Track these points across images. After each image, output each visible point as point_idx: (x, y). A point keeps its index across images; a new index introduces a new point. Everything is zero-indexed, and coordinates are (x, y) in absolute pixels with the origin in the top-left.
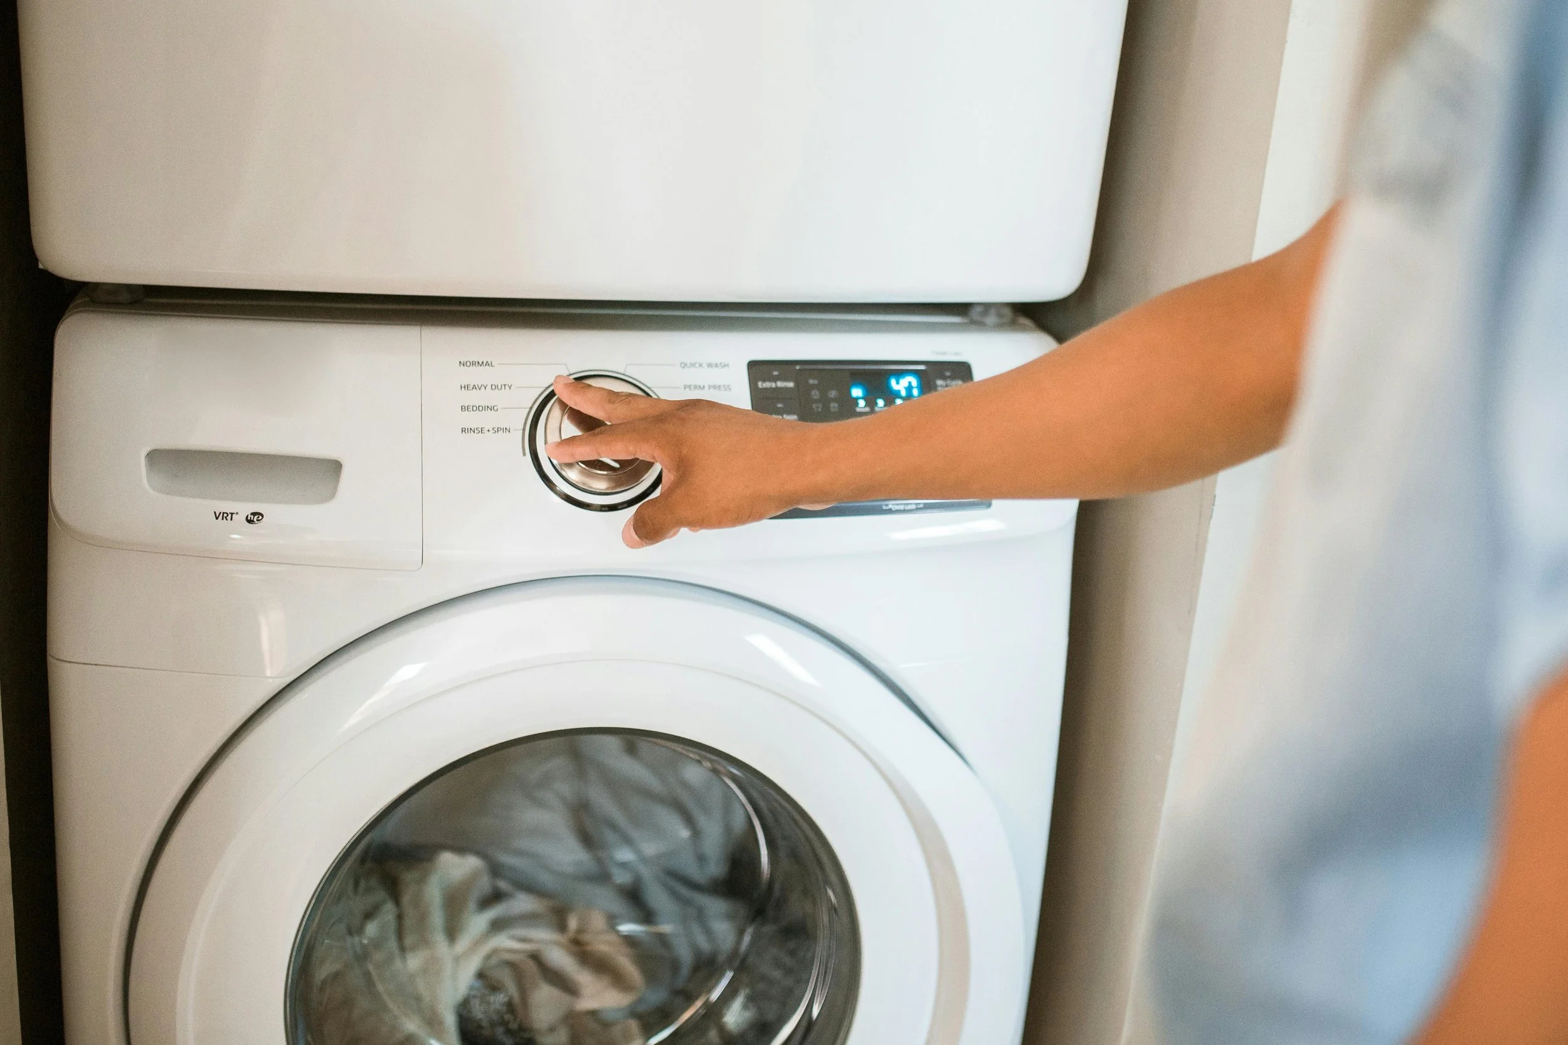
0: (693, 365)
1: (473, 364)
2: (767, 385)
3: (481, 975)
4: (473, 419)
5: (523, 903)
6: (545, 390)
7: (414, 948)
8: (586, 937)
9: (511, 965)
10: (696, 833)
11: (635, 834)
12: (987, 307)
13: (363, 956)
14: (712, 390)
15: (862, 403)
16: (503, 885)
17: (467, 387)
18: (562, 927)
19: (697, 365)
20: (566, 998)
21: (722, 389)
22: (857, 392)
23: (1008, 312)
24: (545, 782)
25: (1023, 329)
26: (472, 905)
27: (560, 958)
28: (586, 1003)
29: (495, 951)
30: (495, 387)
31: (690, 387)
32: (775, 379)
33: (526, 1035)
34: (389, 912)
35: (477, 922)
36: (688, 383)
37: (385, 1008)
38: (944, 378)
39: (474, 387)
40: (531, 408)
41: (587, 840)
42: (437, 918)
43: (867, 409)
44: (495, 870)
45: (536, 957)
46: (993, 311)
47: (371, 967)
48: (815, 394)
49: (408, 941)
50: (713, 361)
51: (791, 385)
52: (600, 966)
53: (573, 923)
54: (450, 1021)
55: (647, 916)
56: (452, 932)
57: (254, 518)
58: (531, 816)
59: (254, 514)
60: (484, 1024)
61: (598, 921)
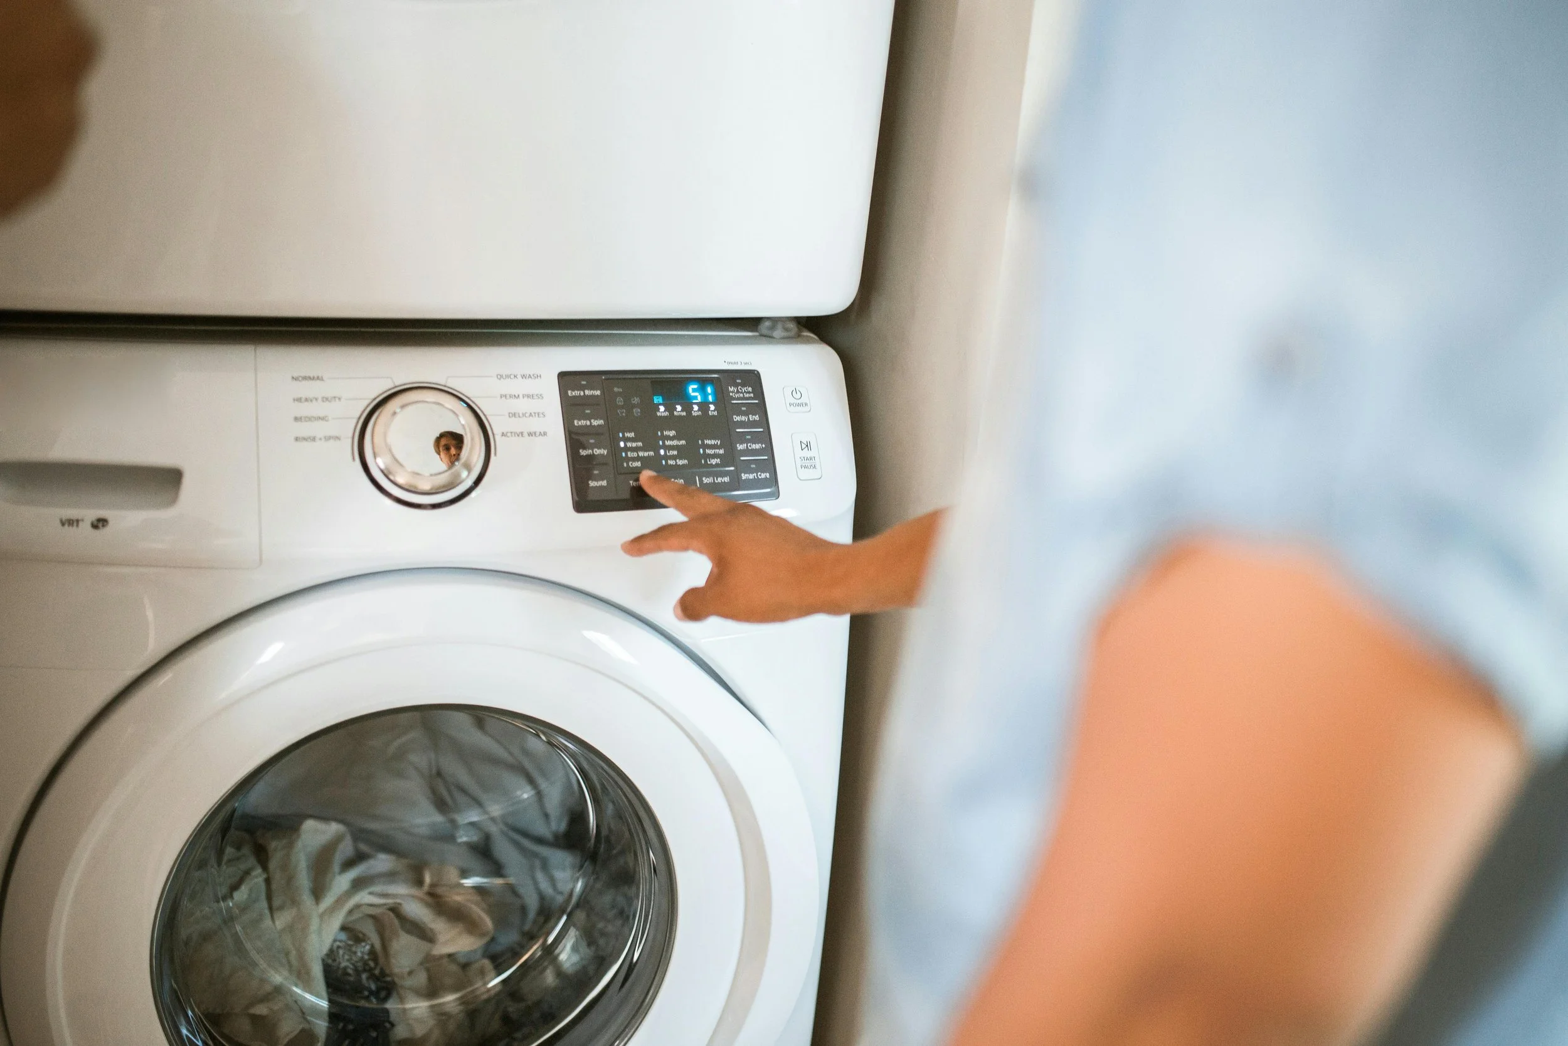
0: (508, 376)
1: (305, 378)
2: (576, 393)
3: (344, 928)
4: (305, 429)
5: (382, 862)
6: (372, 402)
7: (281, 908)
8: (439, 891)
9: (372, 917)
10: (539, 795)
11: (483, 797)
12: (775, 321)
13: (229, 919)
14: (526, 398)
15: (662, 408)
16: (363, 847)
17: (299, 400)
18: (419, 882)
19: (512, 377)
20: (424, 945)
21: (535, 397)
22: (658, 399)
23: (792, 326)
24: (401, 755)
25: (808, 341)
26: (336, 867)
27: (416, 909)
28: (442, 949)
29: (358, 906)
30: (326, 399)
31: (506, 396)
32: (583, 388)
33: (389, 979)
34: (258, 877)
35: (342, 882)
36: (503, 393)
37: (255, 964)
38: (736, 385)
39: (306, 400)
40: (359, 418)
41: (441, 805)
42: (304, 880)
43: (667, 414)
44: (358, 835)
45: (395, 910)
46: (780, 326)
47: (238, 928)
48: (620, 401)
49: (276, 902)
50: (527, 372)
51: (598, 393)
52: (456, 915)
53: (428, 879)
54: (317, 971)
55: (496, 868)
56: (318, 893)
57: (100, 523)
58: (391, 785)
59: (99, 520)
60: (350, 971)
61: (452, 874)
